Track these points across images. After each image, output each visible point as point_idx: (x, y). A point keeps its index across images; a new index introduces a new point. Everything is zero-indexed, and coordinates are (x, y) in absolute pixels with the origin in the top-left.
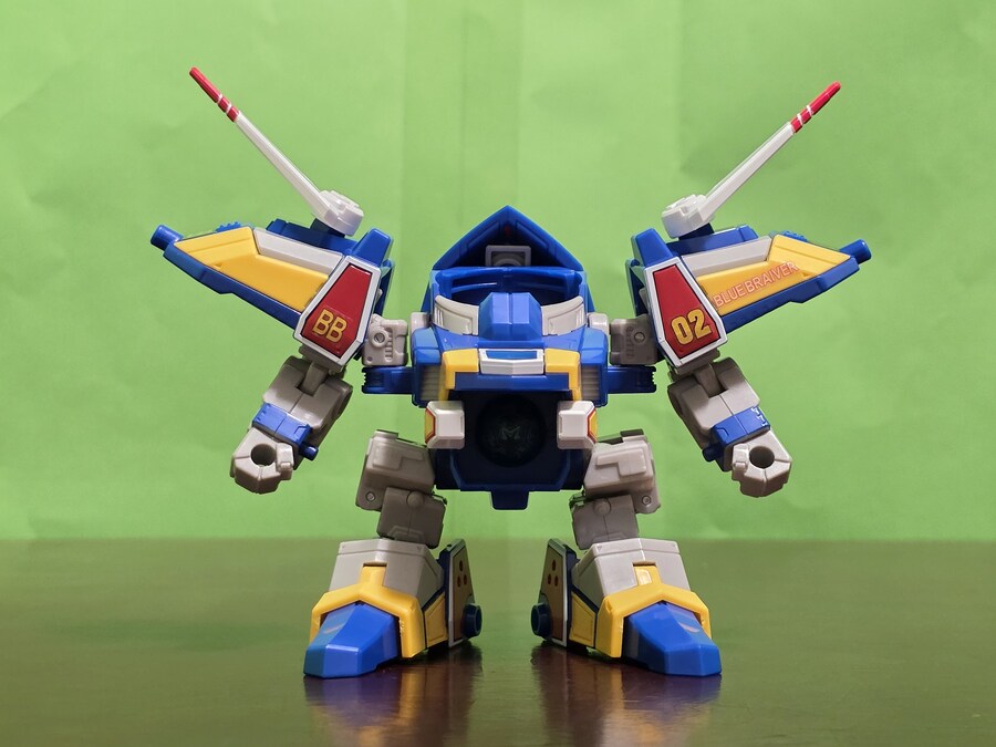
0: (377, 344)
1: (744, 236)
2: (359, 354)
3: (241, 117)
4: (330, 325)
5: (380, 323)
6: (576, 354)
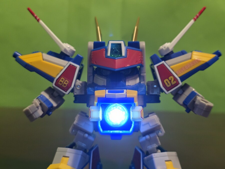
0: (78, 88)
1: (183, 53)
2: (72, 91)
3: (41, 21)
4: (64, 82)
5: (79, 82)
6: (136, 92)
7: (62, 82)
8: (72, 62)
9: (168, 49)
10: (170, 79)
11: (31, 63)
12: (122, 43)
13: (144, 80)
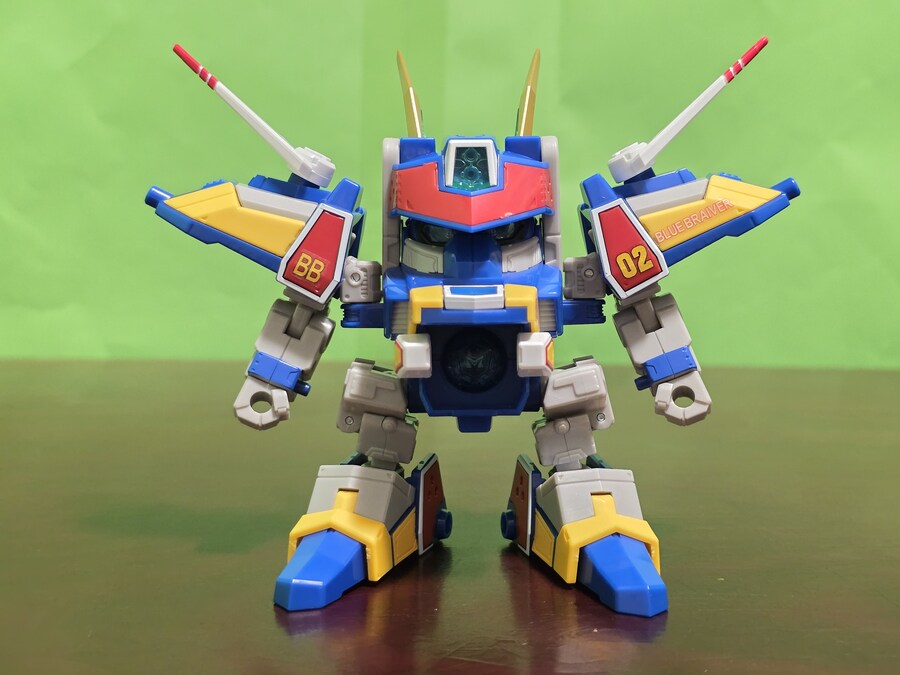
0: (354, 283)
1: (683, 178)
2: (337, 293)
3: (219, 84)
4: (309, 267)
5: (356, 264)
6: (534, 289)
7: (305, 266)
8: (327, 203)
9: (639, 161)
10: (635, 255)
11: (204, 218)
12: (488, 144)
13: (555, 257)
